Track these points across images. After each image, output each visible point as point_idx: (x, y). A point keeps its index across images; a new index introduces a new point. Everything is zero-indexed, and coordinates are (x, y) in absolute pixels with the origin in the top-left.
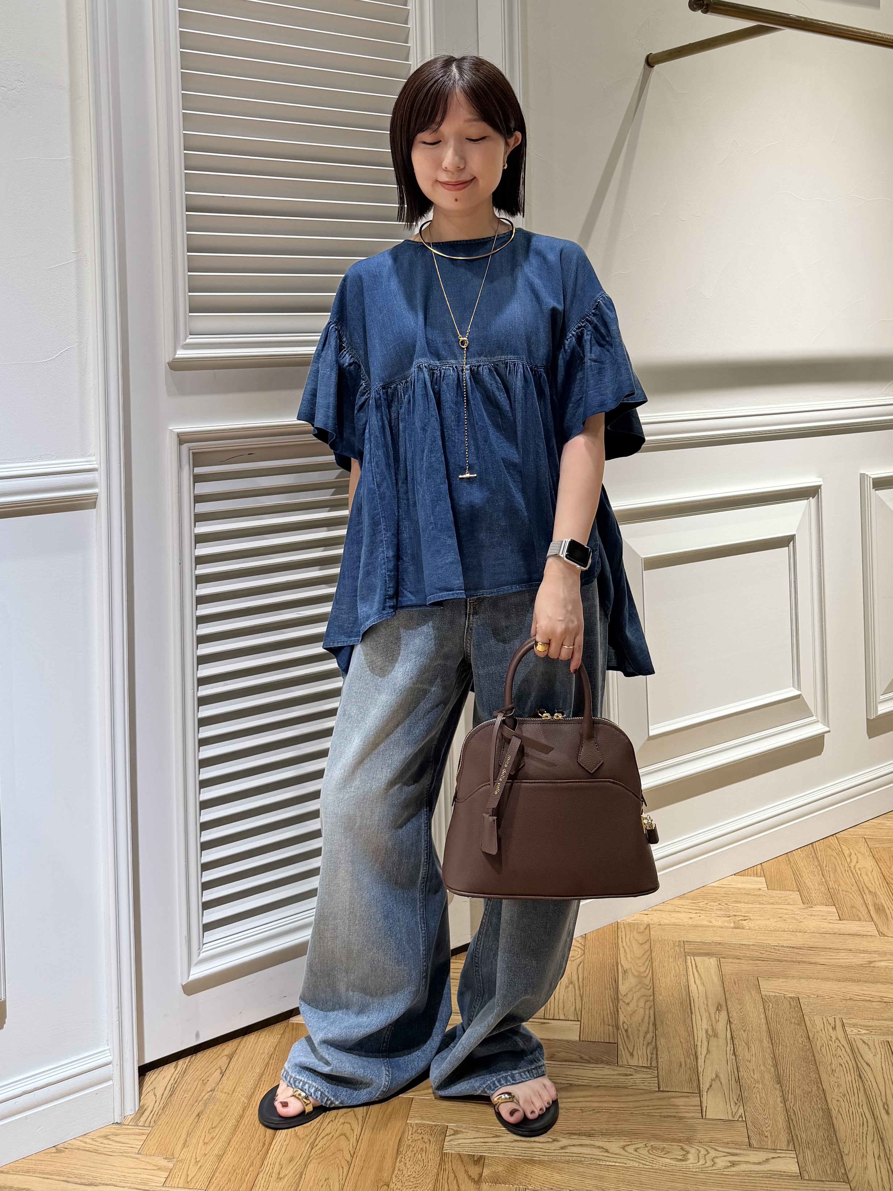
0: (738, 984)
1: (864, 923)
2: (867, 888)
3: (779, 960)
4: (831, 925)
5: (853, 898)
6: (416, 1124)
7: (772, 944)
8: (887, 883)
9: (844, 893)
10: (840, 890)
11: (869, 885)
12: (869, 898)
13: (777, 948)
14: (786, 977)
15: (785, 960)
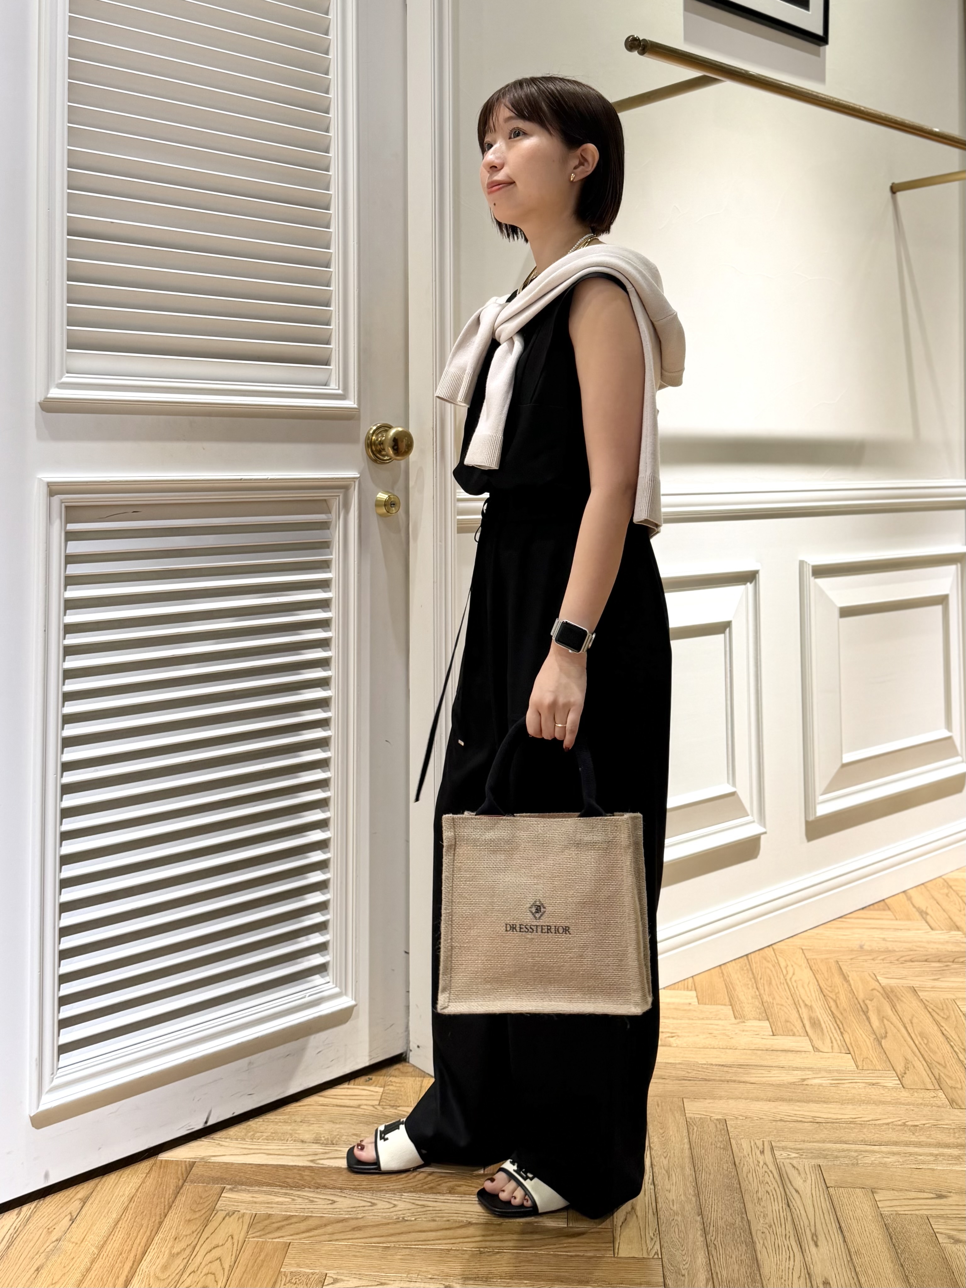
0: (662, 1107)
1: (799, 1038)
2: (803, 1001)
3: (706, 1080)
4: (764, 1041)
5: (787, 1011)
6: (292, 1272)
7: (700, 1063)
8: (824, 996)
9: (779, 1007)
10: (775, 1003)
11: (805, 998)
12: (804, 1012)
13: (705, 1066)
14: (714, 1098)
15: (714, 1080)
